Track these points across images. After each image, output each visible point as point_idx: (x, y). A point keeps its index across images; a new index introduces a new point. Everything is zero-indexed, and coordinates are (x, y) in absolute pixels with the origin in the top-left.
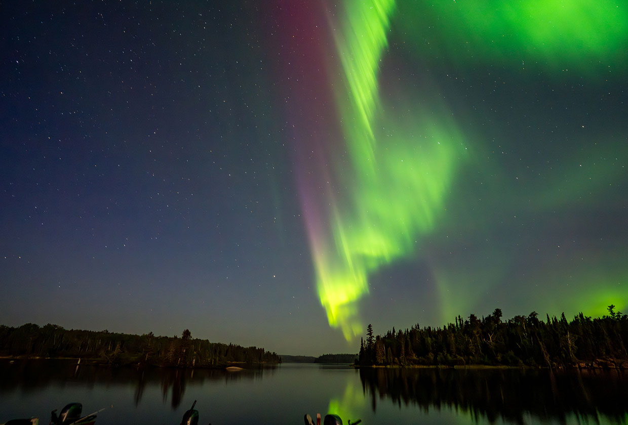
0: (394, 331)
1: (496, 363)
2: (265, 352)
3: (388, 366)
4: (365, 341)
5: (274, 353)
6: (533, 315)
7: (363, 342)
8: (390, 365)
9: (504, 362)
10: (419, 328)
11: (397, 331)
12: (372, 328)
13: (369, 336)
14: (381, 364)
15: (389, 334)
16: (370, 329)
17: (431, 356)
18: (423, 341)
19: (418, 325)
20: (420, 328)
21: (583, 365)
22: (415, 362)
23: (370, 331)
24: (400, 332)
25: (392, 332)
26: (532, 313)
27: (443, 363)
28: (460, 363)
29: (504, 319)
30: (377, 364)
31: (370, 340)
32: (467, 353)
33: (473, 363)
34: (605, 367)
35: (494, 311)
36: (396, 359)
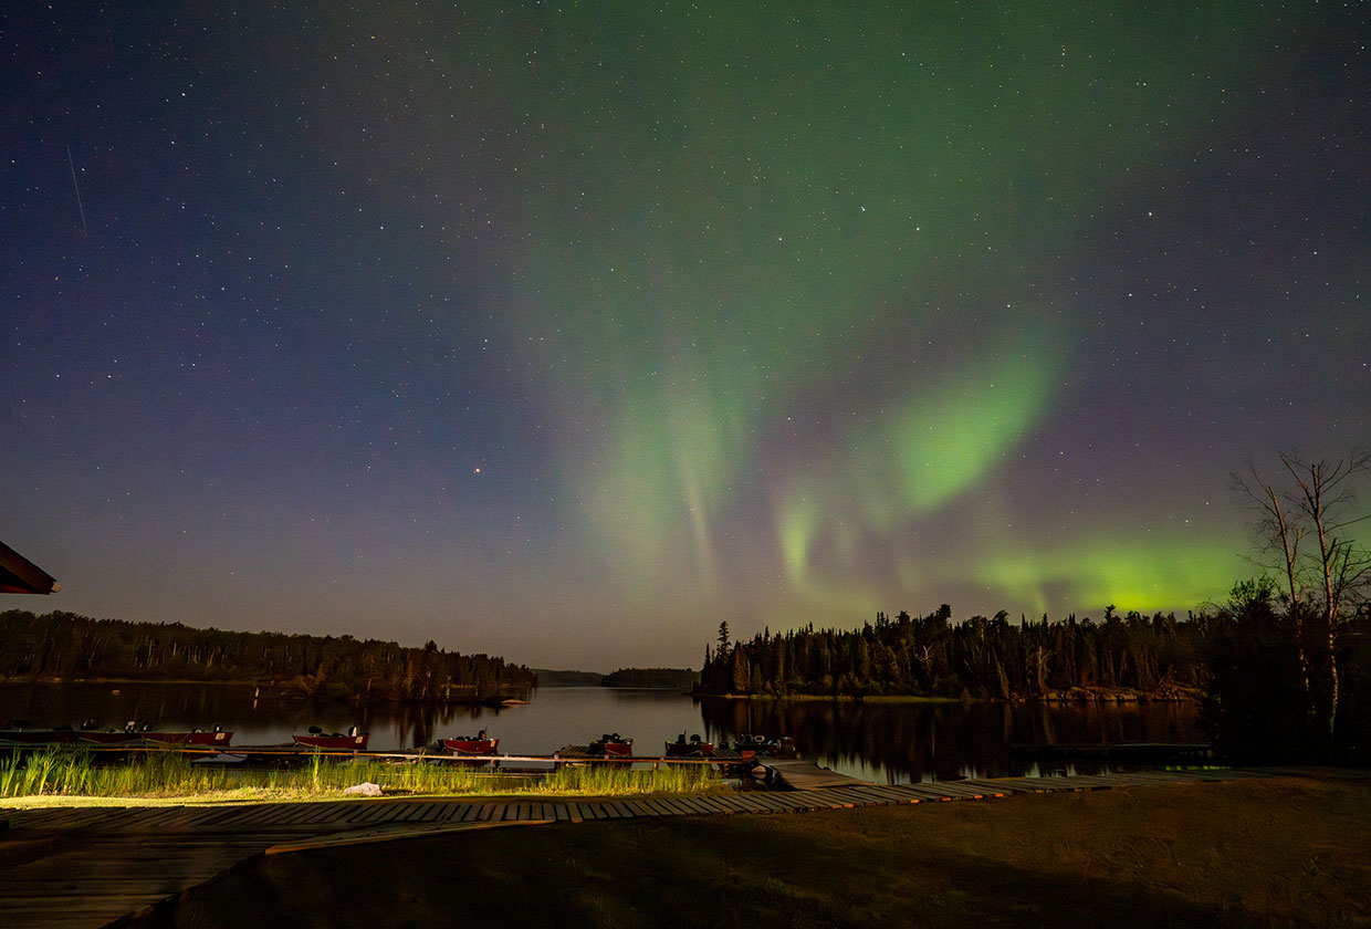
0: (767, 635)
1: (931, 693)
2: (505, 664)
3: (754, 697)
4: (713, 652)
5: (523, 666)
6: (1001, 616)
7: (710, 652)
8: (756, 693)
9: (943, 692)
10: (811, 630)
11: (773, 635)
12: (728, 628)
13: (721, 643)
14: (741, 693)
15: (758, 639)
16: (724, 629)
17: (828, 680)
18: (816, 652)
19: (811, 625)
20: (815, 631)
21: (1053, 696)
22: (801, 690)
23: (724, 634)
24: (779, 636)
25: (763, 636)
26: (1000, 613)
27: (846, 692)
28: (874, 692)
29: (954, 621)
30: (734, 691)
31: (722, 650)
32: (886, 675)
33: (896, 692)
34: (1081, 700)
35: (938, 607)
36: (768, 683)
